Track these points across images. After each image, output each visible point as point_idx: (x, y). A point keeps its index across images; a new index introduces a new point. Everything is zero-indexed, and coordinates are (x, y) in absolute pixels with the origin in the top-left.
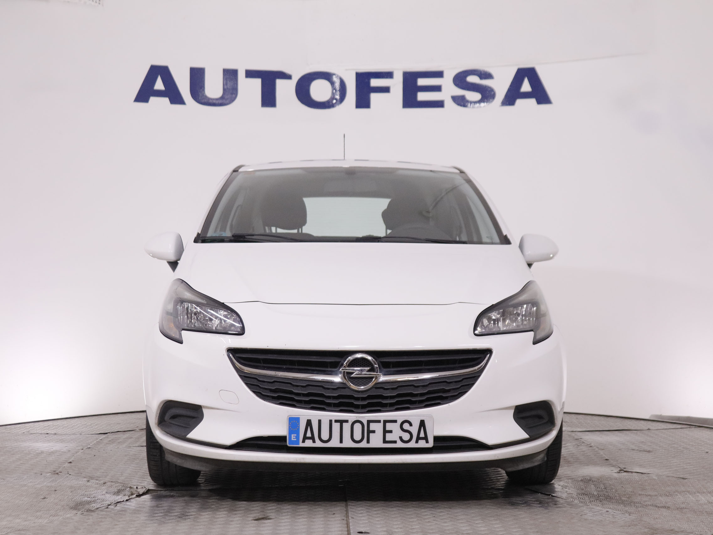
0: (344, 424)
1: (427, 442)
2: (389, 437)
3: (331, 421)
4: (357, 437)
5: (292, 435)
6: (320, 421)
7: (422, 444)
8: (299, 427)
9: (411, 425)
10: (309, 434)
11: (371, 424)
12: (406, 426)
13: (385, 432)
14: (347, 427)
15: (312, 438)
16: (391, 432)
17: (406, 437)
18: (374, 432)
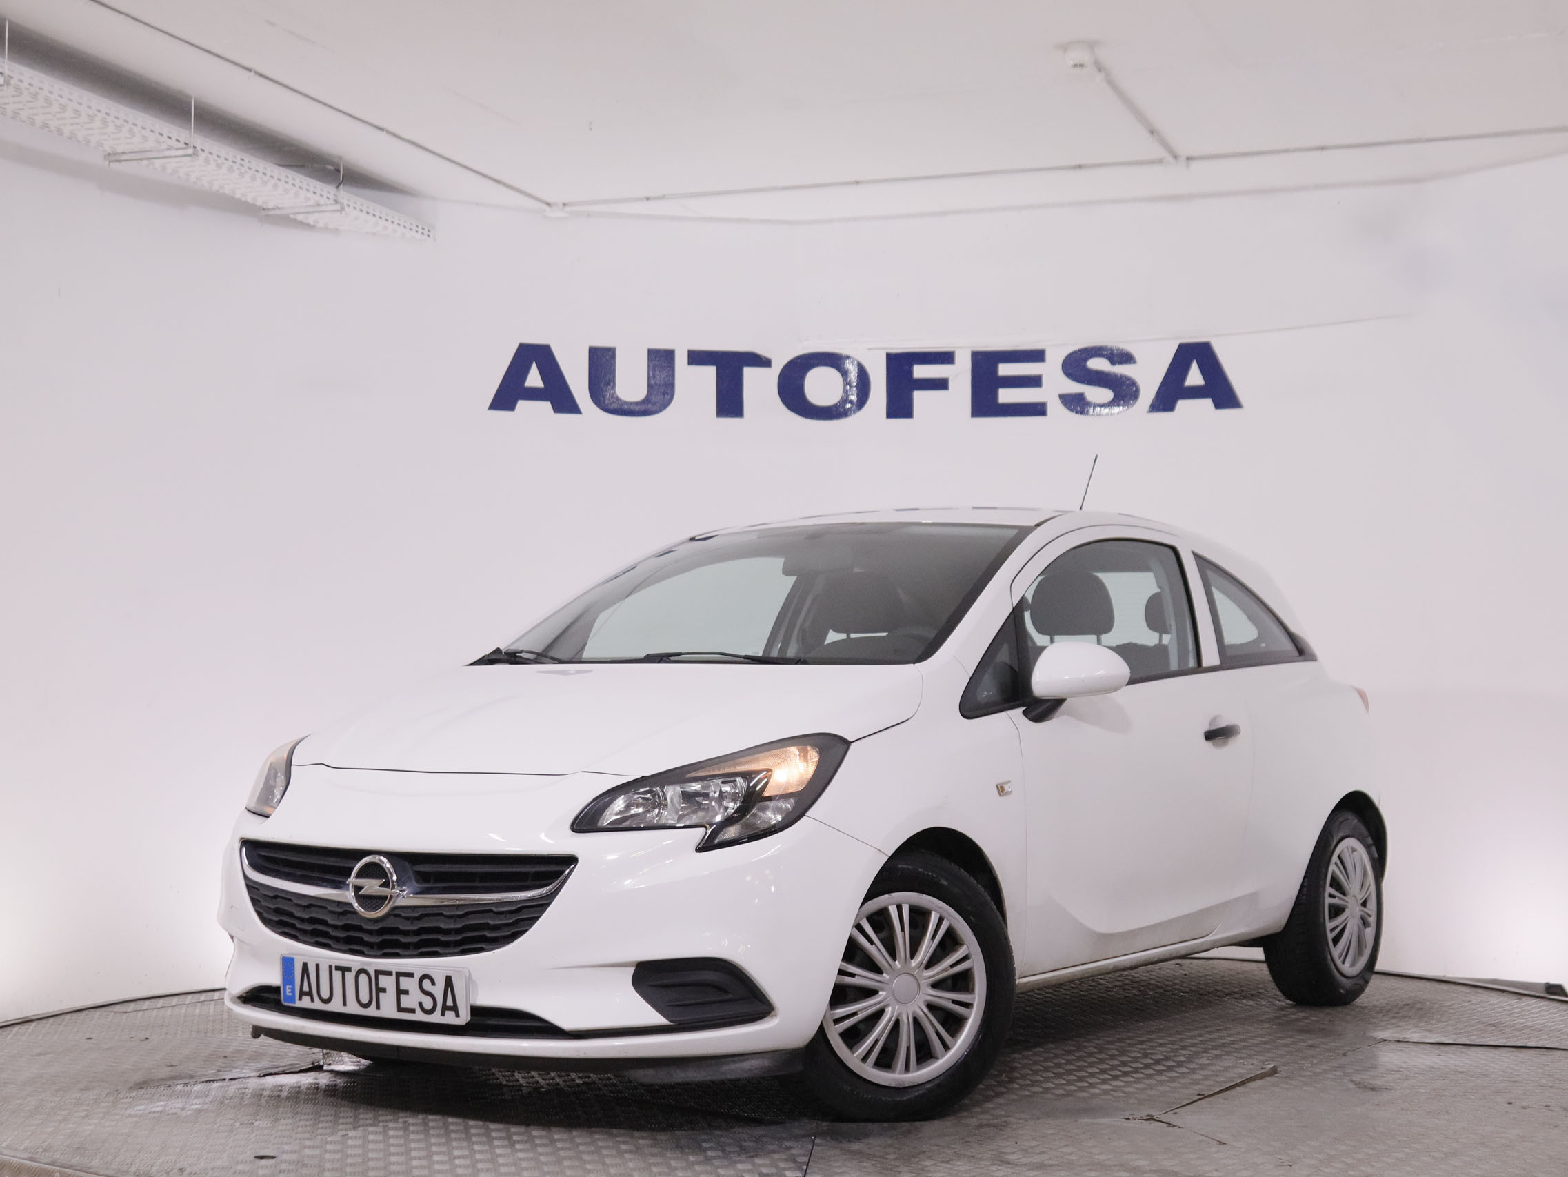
0: (347, 973)
1: (457, 1015)
2: (406, 1002)
3: (330, 967)
4: (365, 998)
5: (288, 987)
6: (317, 966)
7: (450, 1019)
8: (294, 973)
9: (433, 983)
10: (306, 988)
11: (380, 977)
12: (427, 984)
13: (401, 992)
14: (350, 977)
15: (310, 994)
16: (406, 992)
17: (428, 1004)
18: (384, 990)
